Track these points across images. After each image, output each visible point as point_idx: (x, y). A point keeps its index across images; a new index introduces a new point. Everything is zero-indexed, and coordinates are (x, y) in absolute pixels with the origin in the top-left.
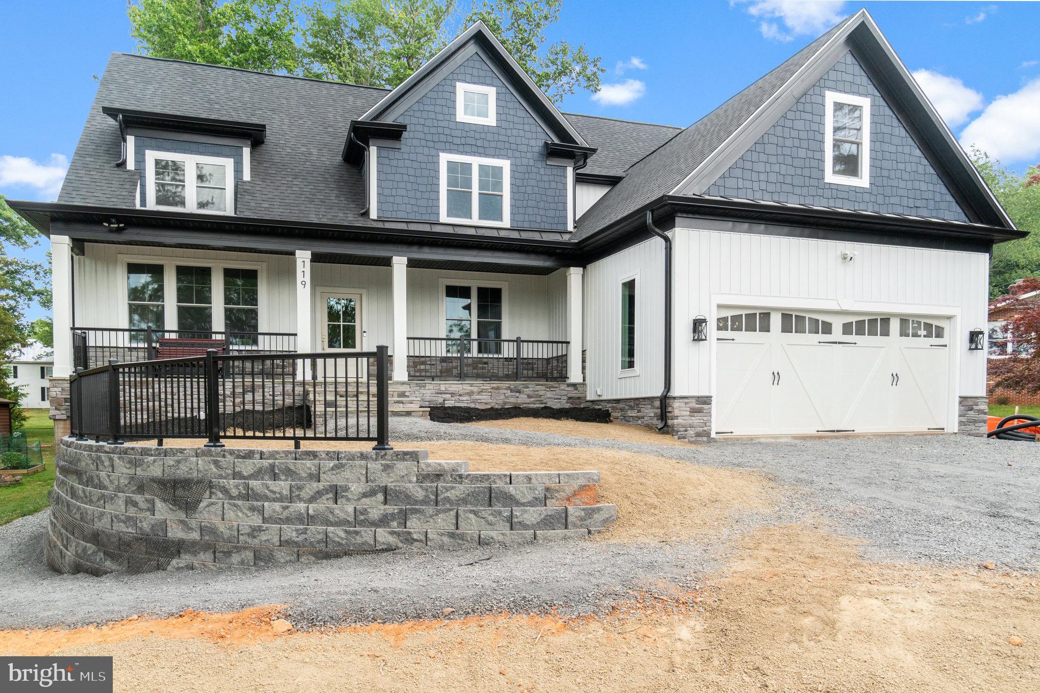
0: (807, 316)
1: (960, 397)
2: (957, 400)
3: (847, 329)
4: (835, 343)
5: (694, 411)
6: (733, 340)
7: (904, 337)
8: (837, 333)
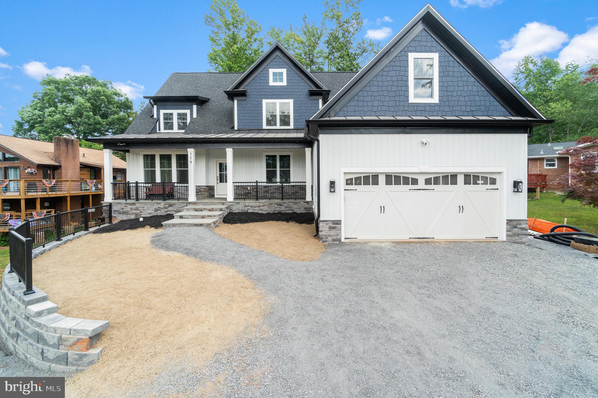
0: (402, 175)
1: (507, 220)
2: (505, 222)
3: (428, 182)
4: (420, 190)
5: (331, 228)
6: (356, 190)
7: (467, 185)
8: (421, 184)
